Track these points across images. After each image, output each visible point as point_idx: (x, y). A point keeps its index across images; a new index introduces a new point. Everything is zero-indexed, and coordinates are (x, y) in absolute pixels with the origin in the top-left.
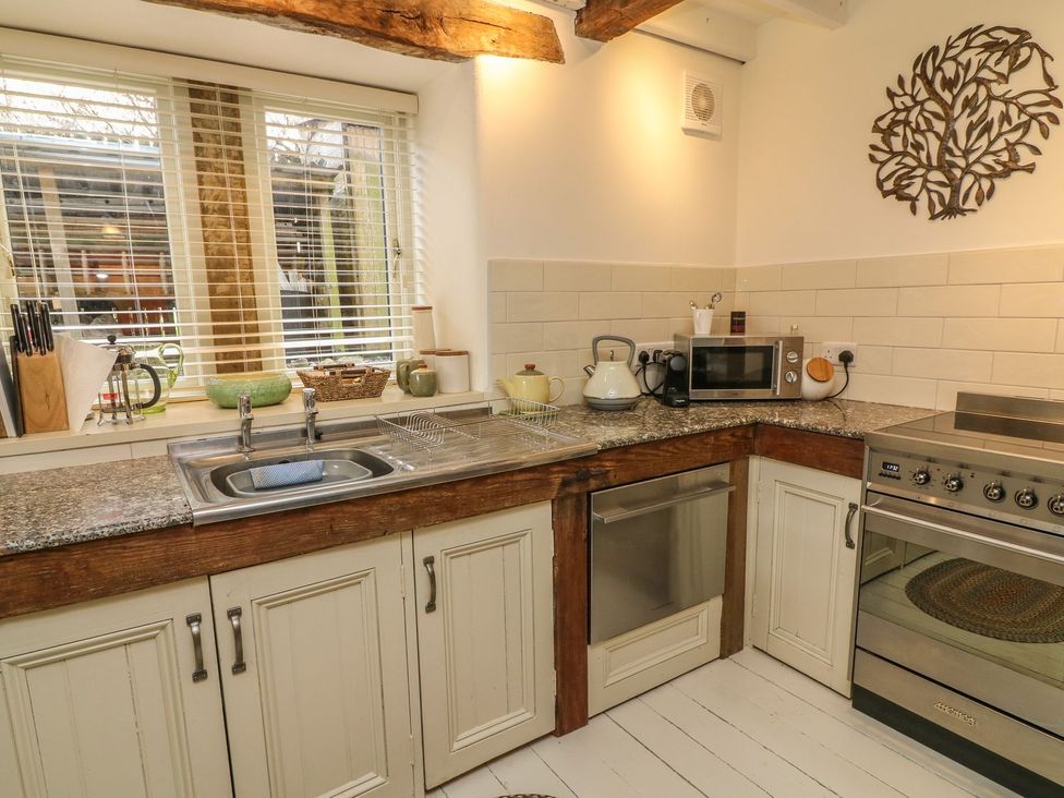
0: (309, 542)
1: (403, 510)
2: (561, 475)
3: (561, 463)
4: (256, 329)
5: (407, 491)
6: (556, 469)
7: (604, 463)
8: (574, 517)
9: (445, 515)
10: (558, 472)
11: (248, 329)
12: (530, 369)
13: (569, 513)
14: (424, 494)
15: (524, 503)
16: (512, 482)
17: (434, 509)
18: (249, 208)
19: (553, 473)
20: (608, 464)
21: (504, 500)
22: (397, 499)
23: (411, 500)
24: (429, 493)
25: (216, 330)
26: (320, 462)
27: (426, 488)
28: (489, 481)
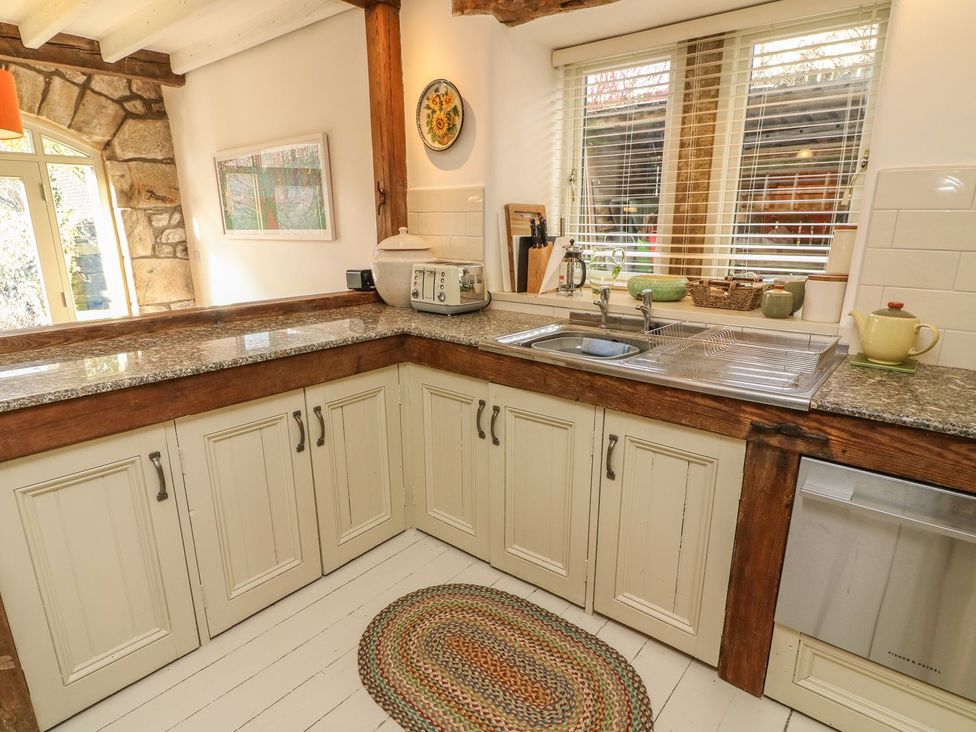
0: (531, 384)
1: (592, 388)
2: (755, 418)
3: (760, 406)
4: (702, 241)
5: (596, 374)
6: (749, 409)
7: (824, 428)
8: (774, 472)
9: (625, 406)
10: (752, 414)
11: (692, 241)
12: (895, 308)
13: (767, 465)
14: (609, 381)
15: (703, 428)
16: (692, 402)
17: (616, 397)
18: (715, 138)
19: (744, 412)
20: (834, 432)
21: (682, 416)
22: (587, 377)
23: (599, 382)
24: (612, 383)
25: (674, 240)
26: (627, 346)
27: (612, 378)
28: (668, 393)
